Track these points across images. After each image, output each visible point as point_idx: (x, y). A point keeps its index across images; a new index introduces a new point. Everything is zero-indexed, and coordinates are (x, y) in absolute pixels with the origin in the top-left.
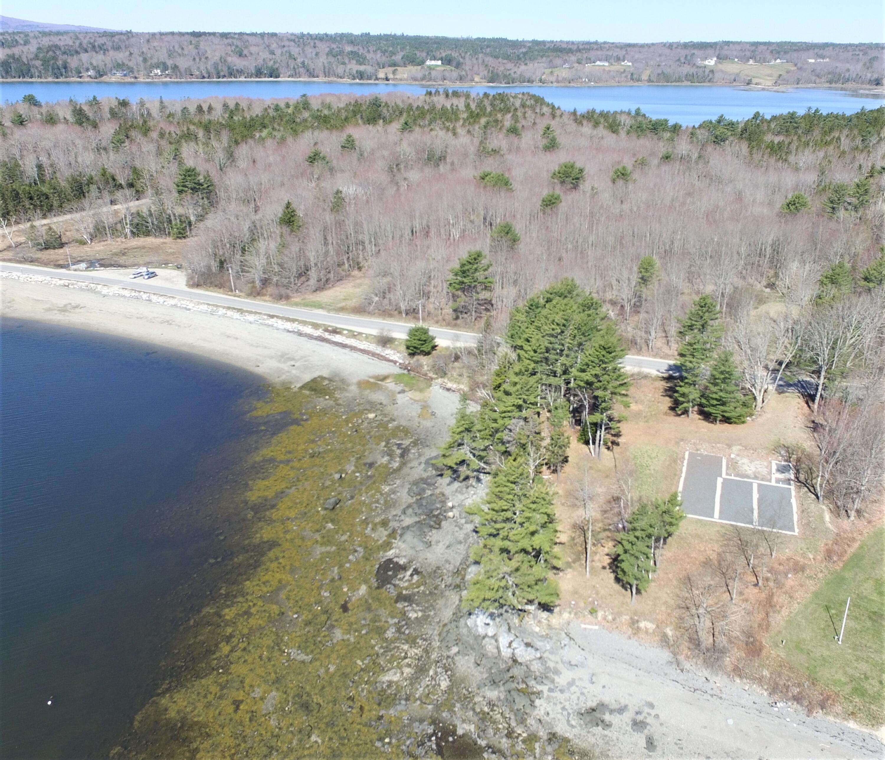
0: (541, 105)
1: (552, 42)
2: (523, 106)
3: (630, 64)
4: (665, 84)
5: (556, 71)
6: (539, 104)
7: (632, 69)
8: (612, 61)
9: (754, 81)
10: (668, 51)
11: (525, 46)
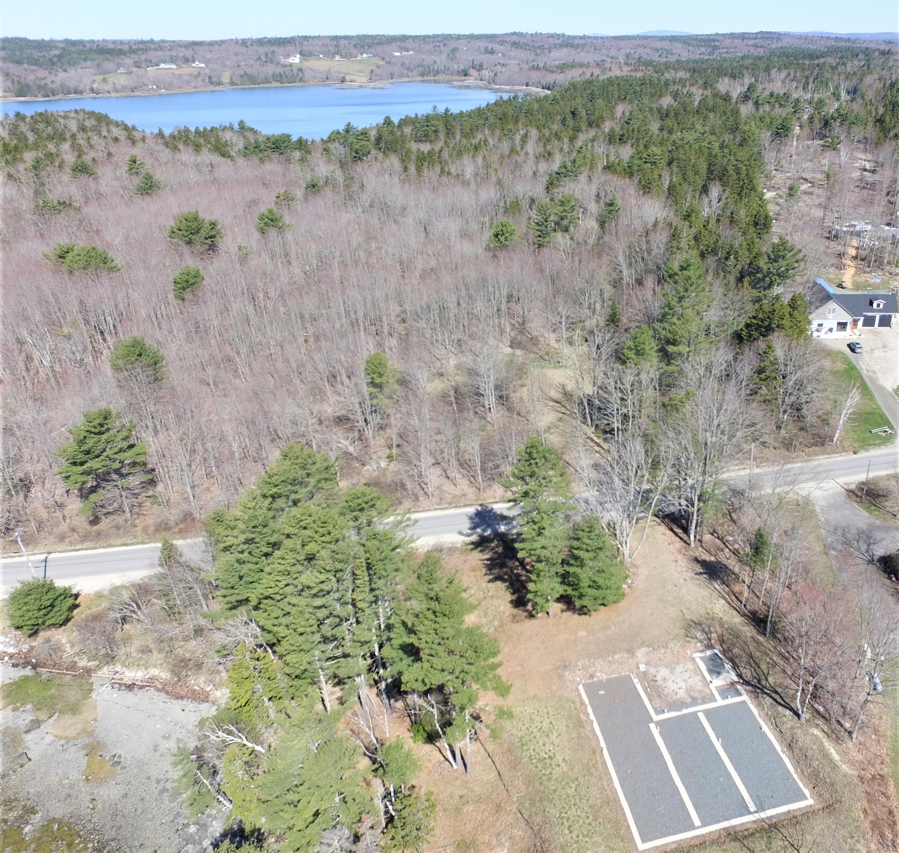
0: (108, 124)
1: (93, 41)
2: (83, 129)
3: (203, 65)
4: (252, 86)
5: (111, 79)
6: (103, 124)
7: (207, 71)
8: (179, 63)
9: (348, 78)
10: (243, 49)
11: (56, 48)
